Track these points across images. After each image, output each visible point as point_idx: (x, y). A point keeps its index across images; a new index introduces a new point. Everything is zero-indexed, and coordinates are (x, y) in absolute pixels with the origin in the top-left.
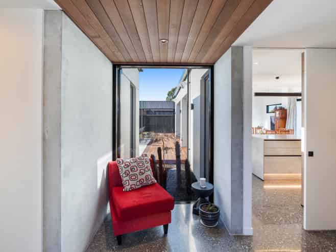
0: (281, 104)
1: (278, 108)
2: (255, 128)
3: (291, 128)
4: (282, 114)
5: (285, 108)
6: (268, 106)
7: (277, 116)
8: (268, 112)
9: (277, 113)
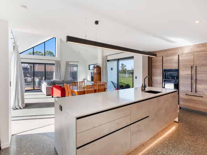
0: (97, 64)
1: (96, 66)
2: (79, 82)
3: (105, 82)
4: (98, 71)
5: (100, 67)
6: (89, 65)
7: (95, 72)
8: (89, 69)
9: (95, 69)
